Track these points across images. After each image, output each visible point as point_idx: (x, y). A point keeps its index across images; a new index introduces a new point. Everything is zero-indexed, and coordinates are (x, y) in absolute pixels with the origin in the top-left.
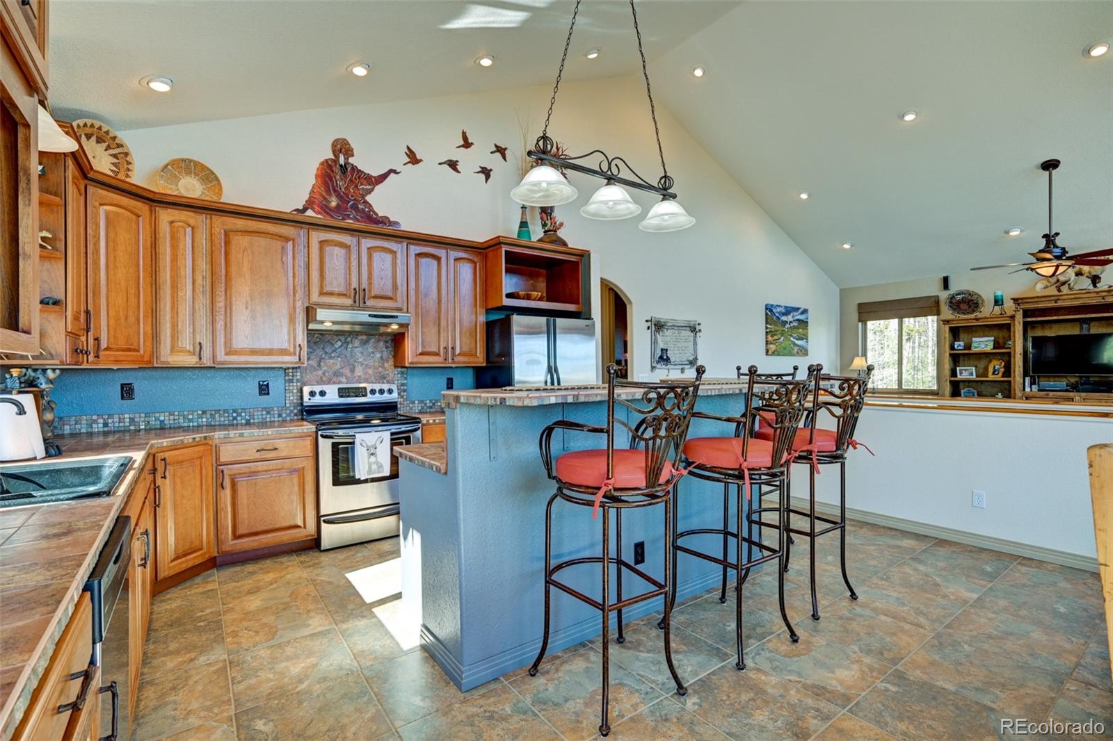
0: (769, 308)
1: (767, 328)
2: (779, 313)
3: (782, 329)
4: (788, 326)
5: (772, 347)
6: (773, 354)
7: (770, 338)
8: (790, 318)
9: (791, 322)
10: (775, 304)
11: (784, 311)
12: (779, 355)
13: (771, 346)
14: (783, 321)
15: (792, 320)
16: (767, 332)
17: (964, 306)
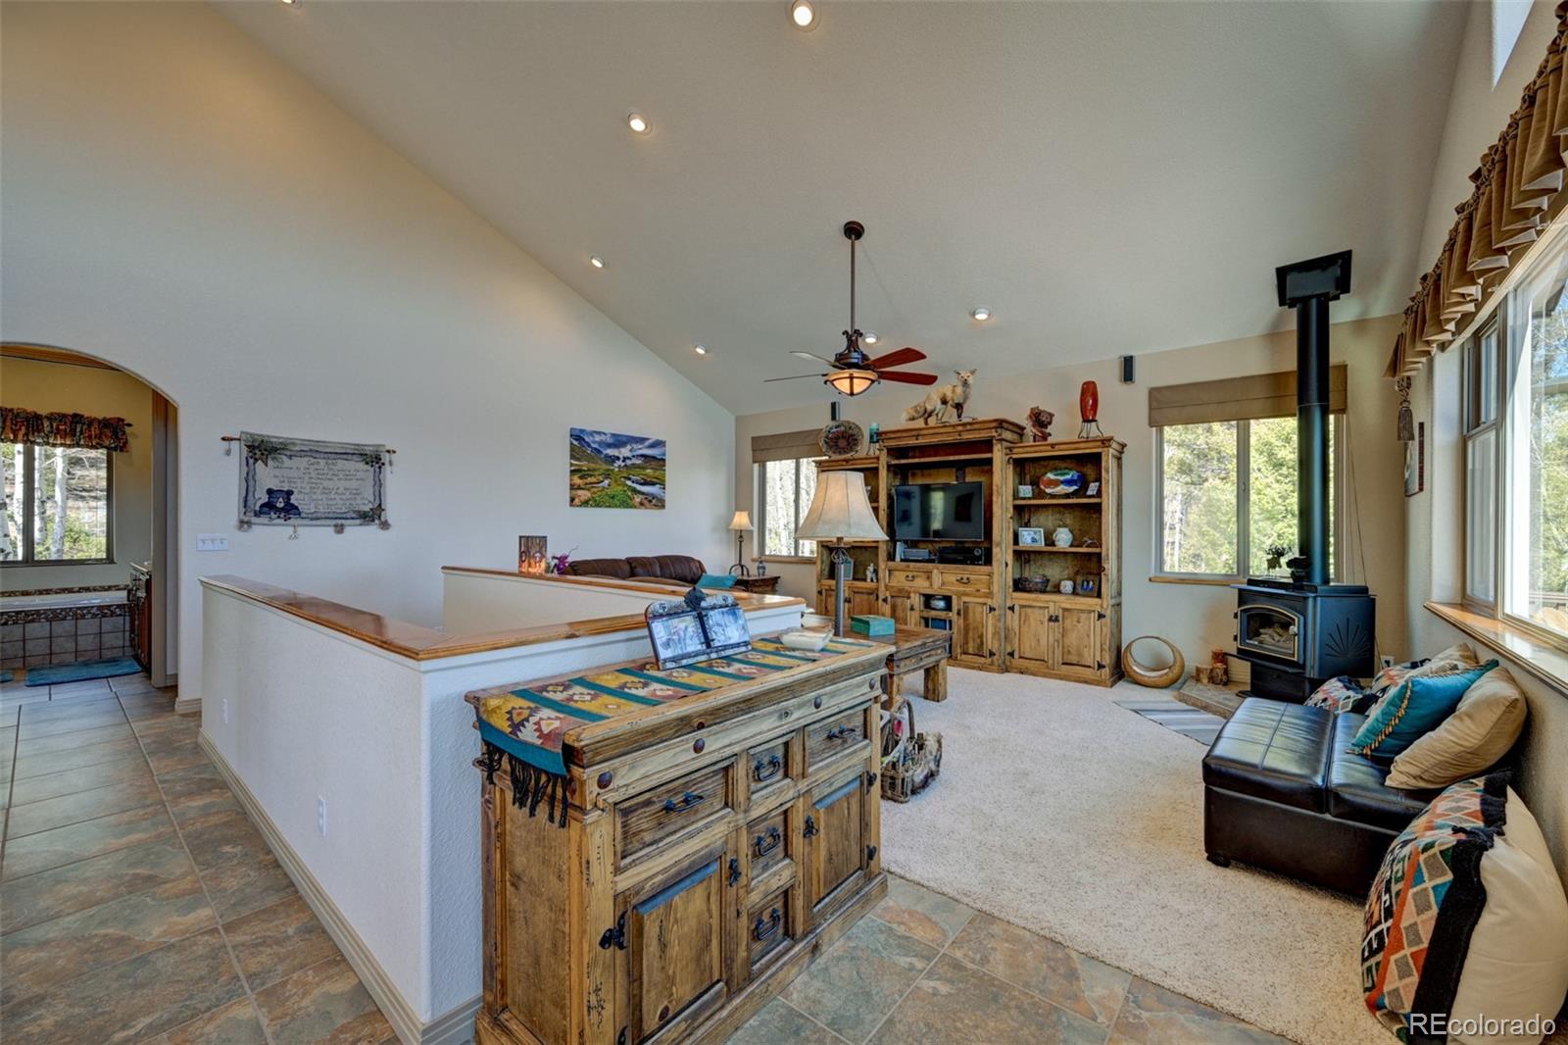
0: (578, 436)
1: (572, 465)
2: (600, 443)
3: (605, 467)
4: (618, 463)
5: (584, 494)
6: (585, 503)
7: (577, 481)
8: (625, 452)
9: (625, 459)
10: (589, 428)
11: (610, 440)
12: (598, 505)
13: (580, 492)
14: (607, 456)
15: (629, 454)
16: (573, 472)
17: (842, 443)
